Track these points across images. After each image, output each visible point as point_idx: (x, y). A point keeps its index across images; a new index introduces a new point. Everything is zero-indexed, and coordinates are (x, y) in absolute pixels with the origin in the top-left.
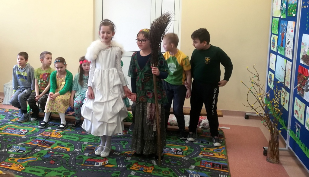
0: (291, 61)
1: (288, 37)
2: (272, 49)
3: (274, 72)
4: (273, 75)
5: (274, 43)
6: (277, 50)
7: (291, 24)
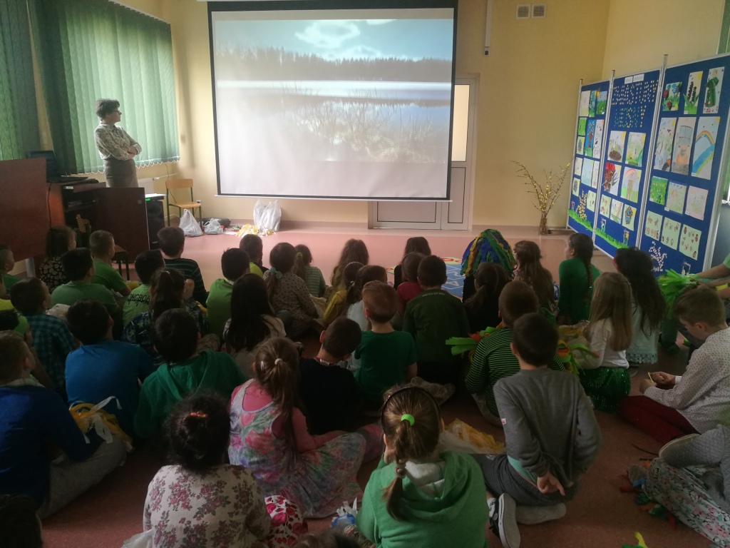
0: (599, 160)
1: (596, 137)
2: (578, 152)
3: (579, 177)
4: (578, 180)
5: (580, 146)
6: (584, 153)
7: (599, 122)
